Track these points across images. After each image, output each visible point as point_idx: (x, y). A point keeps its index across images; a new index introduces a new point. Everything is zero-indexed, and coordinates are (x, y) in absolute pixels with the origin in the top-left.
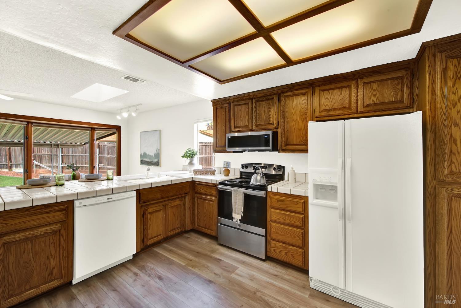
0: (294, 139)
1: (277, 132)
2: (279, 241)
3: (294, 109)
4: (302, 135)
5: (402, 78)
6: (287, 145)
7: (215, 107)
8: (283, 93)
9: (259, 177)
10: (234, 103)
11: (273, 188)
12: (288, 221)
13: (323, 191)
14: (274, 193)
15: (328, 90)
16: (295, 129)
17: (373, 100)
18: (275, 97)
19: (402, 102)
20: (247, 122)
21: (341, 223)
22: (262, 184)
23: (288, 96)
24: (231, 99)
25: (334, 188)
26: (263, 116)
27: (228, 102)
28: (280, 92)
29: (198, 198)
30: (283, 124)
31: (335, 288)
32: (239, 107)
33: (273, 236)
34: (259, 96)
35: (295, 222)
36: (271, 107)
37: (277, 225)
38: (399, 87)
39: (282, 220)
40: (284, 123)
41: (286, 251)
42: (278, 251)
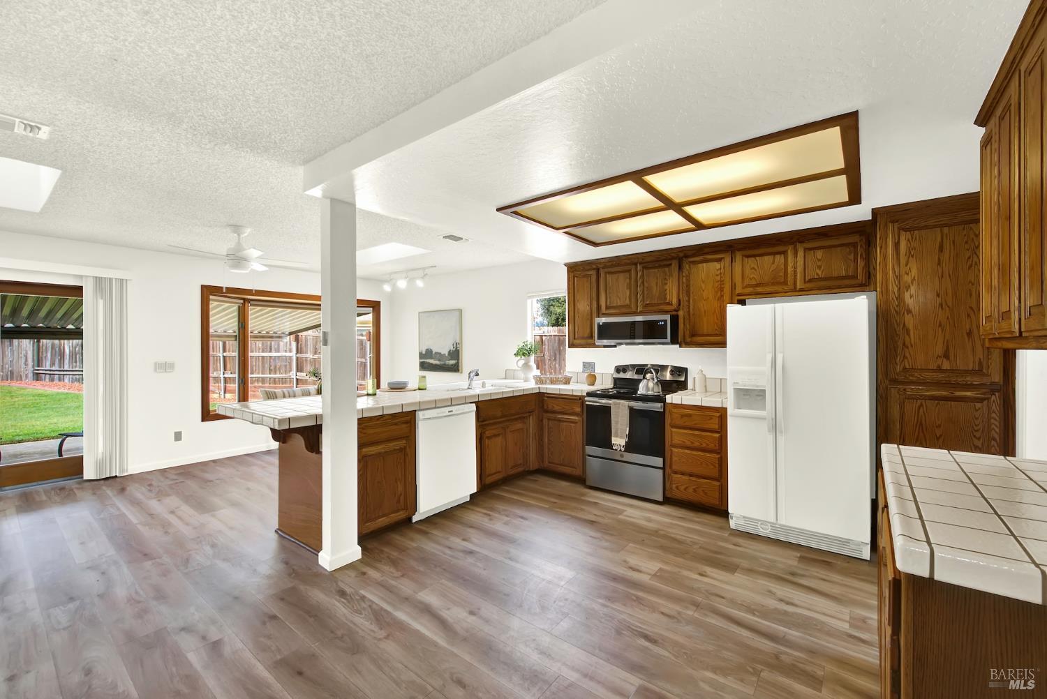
0: (706, 326)
1: (678, 316)
2: (683, 474)
3: (703, 282)
4: (717, 321)
5: (854, 245)
6: (693, 335)
7: (572, 275)
8: (687, 257)
9: (651, 385)
10: (606, 270)
11: (673, 398)
12: (697, 444)
13: (748, 397)
14: (676, 406)
15: (754, 256)
16: (705, 312)
17: (817, 274)
18: (675, 264)
19: (854, 277)
20: (628, 299)
21: (770, 437)
22: (656, 394)
23: (694, 263)
24: (600, 263)
25: (761, 394)
26: (655, 291)
27: (594, 266)
28: (681, 255)
29: (549, 419)
30: (686, 303)
31: (764, 522)
32: (615, 276)
33: (675, 467)
34: (648, 259)
35: (708, 445)
36: (667, 278)
37: (681, 451)
38: (852, 257)
39: (688, 443)
40: (689, 301)
41: (694, 487)
42: (682, 488)
